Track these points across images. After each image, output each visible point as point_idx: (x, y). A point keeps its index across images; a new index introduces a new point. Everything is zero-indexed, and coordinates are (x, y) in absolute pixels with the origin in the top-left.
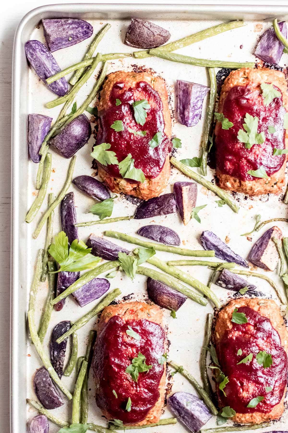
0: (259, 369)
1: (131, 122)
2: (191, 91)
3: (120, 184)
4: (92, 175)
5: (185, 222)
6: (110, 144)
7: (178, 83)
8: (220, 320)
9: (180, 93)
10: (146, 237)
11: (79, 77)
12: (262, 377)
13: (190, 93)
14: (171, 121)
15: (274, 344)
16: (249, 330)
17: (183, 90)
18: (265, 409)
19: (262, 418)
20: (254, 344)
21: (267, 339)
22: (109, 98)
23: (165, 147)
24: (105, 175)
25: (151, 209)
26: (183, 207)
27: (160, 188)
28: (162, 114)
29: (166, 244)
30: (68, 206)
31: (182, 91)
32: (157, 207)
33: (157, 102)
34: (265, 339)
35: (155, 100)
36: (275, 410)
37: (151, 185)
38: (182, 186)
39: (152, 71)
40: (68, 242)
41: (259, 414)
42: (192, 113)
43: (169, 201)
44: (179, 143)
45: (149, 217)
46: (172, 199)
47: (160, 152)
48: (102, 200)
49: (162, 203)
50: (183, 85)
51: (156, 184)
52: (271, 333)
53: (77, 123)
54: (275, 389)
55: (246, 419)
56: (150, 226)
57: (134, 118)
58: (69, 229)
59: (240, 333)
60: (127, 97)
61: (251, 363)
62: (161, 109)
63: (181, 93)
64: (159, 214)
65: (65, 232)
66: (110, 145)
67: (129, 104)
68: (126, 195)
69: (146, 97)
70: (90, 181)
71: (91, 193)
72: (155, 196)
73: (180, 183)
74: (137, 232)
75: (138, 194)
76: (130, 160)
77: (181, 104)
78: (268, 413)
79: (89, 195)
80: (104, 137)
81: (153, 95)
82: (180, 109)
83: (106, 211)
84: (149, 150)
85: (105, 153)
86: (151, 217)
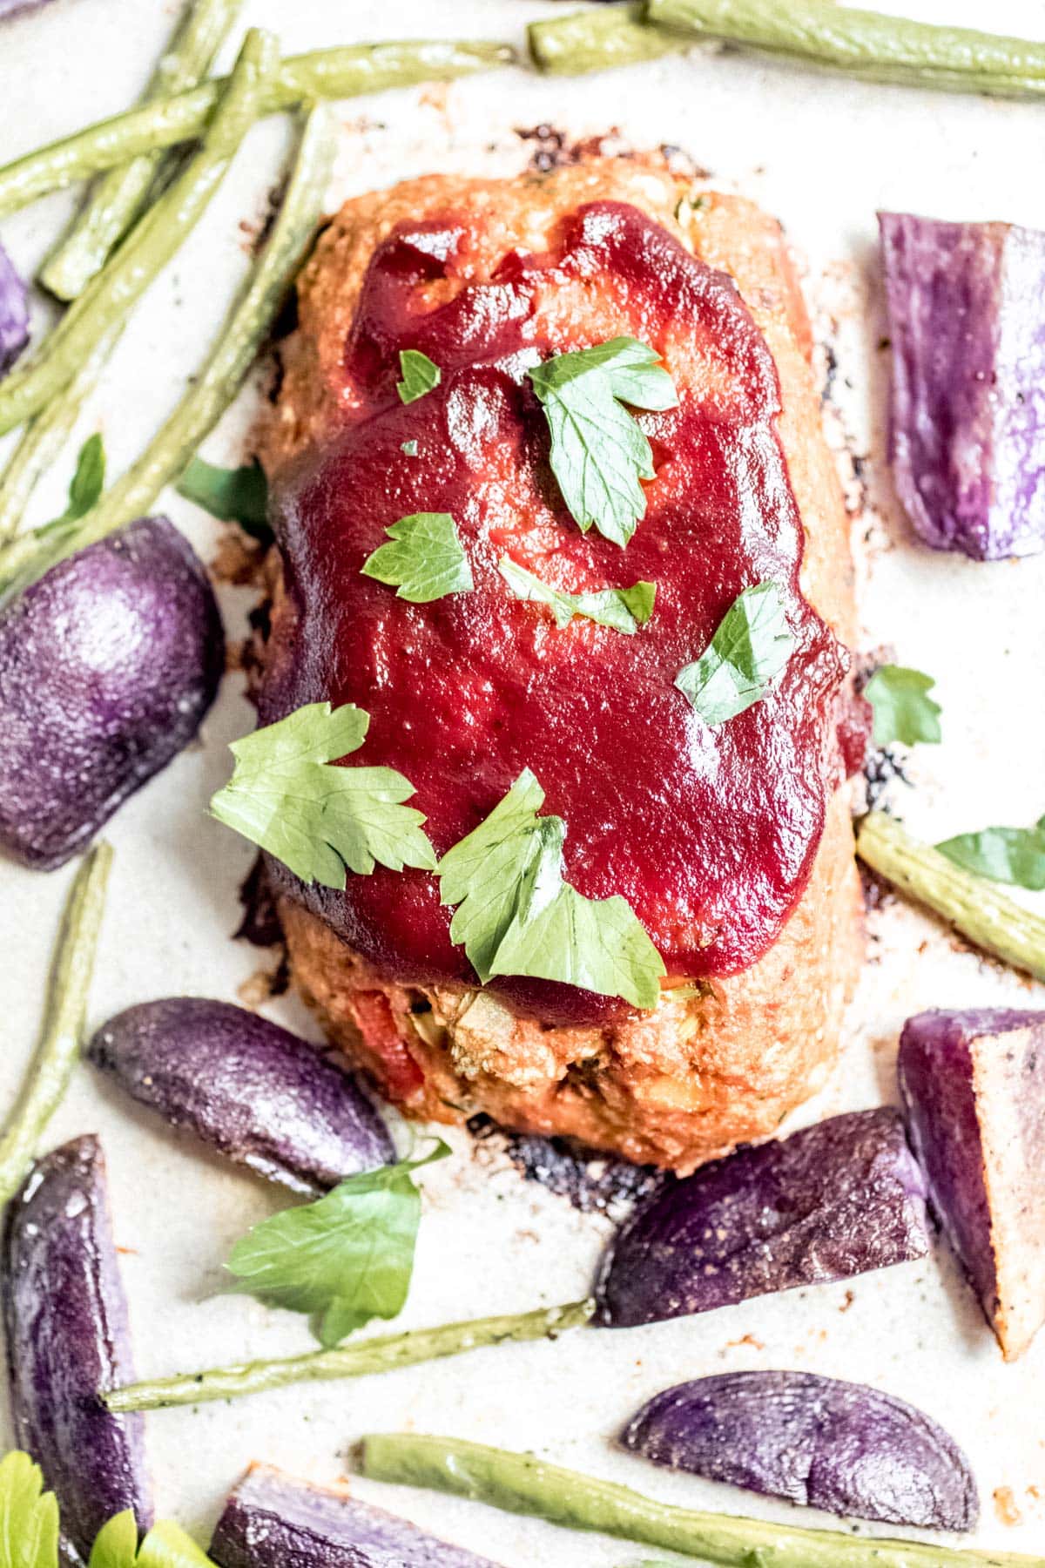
1: (527, 523)
2: (996, 273)
3: (460, 1037)
4: (242, 990)
5: (1009, 1337)
6: (362, 704)
7: (890, 231)
9: (905, 305)
10: (698, 1472)
11: (115, 231)
13: (987, 292)
14: (847, 531)
17: (927, 277)
22: (340, 352)
23: (814, 713)
24: (336, 976)
25: (722, 1234)
26: (983, 1207)
27: (792, 1056)
28: (772, 443)
29: (865, 1526)
30: (52, 1247)
31: (923, 288)
32: (770, 1217)
33: (730, 353)
35: (716, 340)
37: (711, 1032)
38: (969, 1033)
39: (678, 163)
40: (56, 1533)
42: (1015, 457)
43: (869, 1162)
44: (919, 706)
45: (715, 1305)
46: (894, 1147)
47: (780, 748)
48: (324, 1183)
49: (815, 1187)
50: (927, 245)
51: (757, 1018)
53: (103, 576)
56: (725, 1385)
57: (548, 490)
58: (64, 1432)
60: (484, 328)
62: (771, 407)
63: (917, 305)
64: (796, 1271)
65: (36, 1458)
66: (364, 718)
67: (505, 381)
68: (516, 1135)
69: (636, 320)
70: (226, 1037)
71: (231, 1126)
72: (754, 1129)
73: (948, 1021)
74: (623, 1439)
75: (616, 1120)
76: (529, 831)
77: (923, 391)
79: (220, 1145)
80: (313, 655)
81: (694, 298)
82: (913, 434)
83: (358, 1270)
84: (682, 734)
85: (329, 792)
86: (726, 1300)
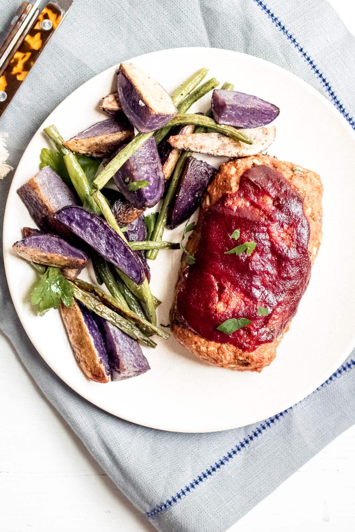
0: (258, 273)
8: (219, 177)
12: (258, 288)
15: (297, 240)
16: (264, 203)
18: (246, 343)
19: (235, 356)
20: (265, 229)
21: (288, 228)
34: (286, 226)
36: (262, 350)
41: (232, 348)
52: (299, 221)
54: (274, 316)
55: (209, 350)
59: (248, 204)
61: (249, 260)
78: (249, 352)
